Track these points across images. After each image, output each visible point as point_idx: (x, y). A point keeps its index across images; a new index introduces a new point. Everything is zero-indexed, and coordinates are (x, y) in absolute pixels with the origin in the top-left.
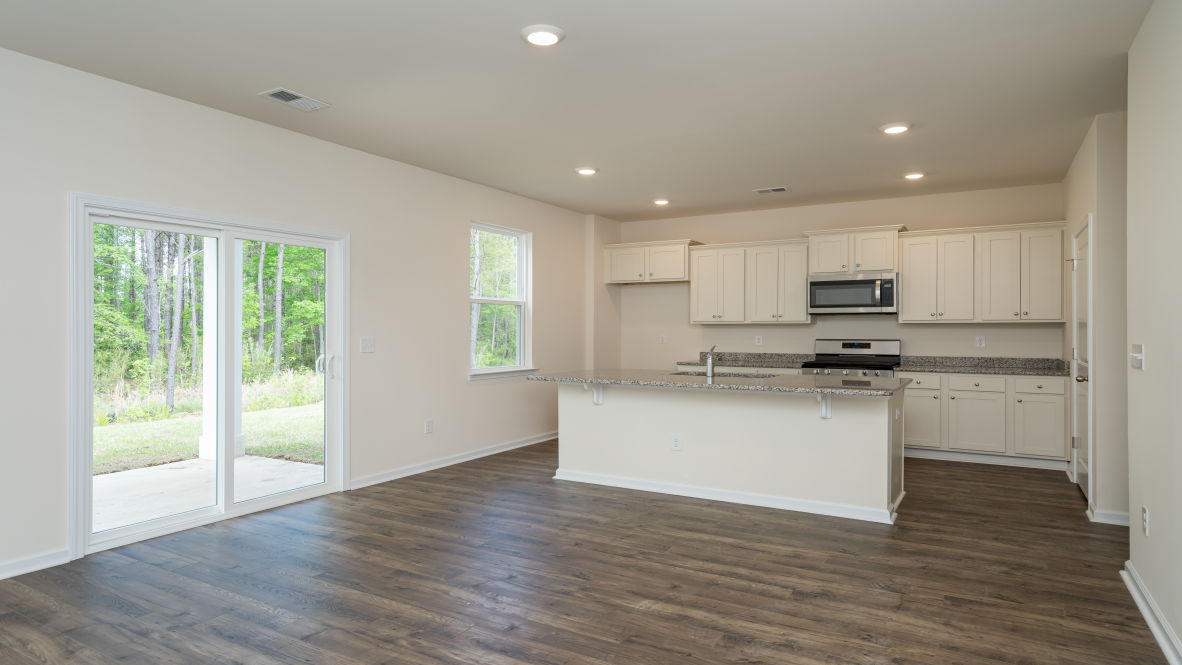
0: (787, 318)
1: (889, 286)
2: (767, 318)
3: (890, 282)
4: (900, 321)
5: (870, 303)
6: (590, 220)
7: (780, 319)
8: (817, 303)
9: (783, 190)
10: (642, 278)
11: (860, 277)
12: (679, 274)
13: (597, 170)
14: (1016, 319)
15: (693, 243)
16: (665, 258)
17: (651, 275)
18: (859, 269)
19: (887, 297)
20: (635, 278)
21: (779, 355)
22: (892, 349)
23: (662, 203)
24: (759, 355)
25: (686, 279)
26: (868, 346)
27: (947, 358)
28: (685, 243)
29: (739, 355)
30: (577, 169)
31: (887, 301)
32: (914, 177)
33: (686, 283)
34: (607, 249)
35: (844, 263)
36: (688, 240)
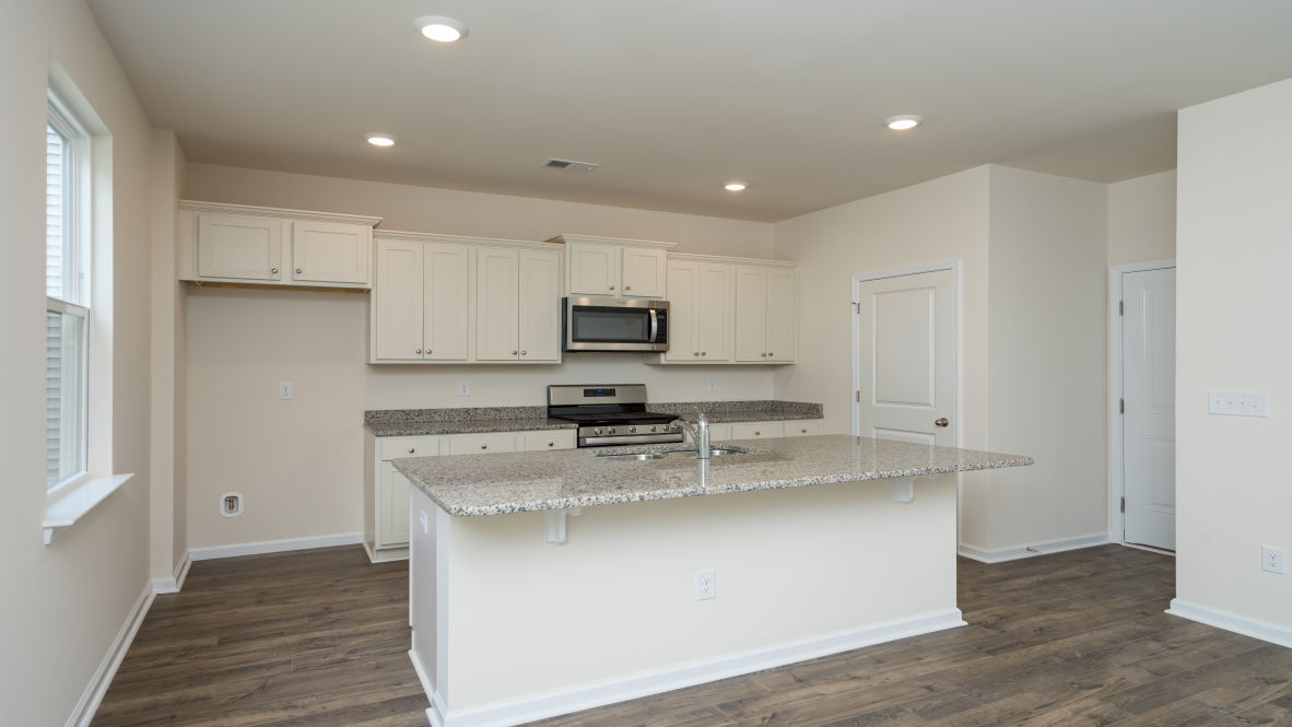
0: (533, 356)
1: (661, 317)
2: (503, 355)
3: (663, 313)
6: (168, 142)
7: (522, 357)
8: (580, 336)
10: (276, 276)
11: (631, 304)
12: (354, 277)
13: (465, 35)
17: (298, 272)
18: (627, 293)
19: (661, 334)
21: (496, 409)
23: (383, 143)
24: (467, 411)
25: (368, 286)
26: (613, 393)
27: (686, 404)
28: (367, 223)
29: (435, 411)
30: (420, 19)
31: (663, 337)
32: (735, 187)
33: (363, 293)
34: (184, 208)
35: (611, 283)
36: (377, 219)
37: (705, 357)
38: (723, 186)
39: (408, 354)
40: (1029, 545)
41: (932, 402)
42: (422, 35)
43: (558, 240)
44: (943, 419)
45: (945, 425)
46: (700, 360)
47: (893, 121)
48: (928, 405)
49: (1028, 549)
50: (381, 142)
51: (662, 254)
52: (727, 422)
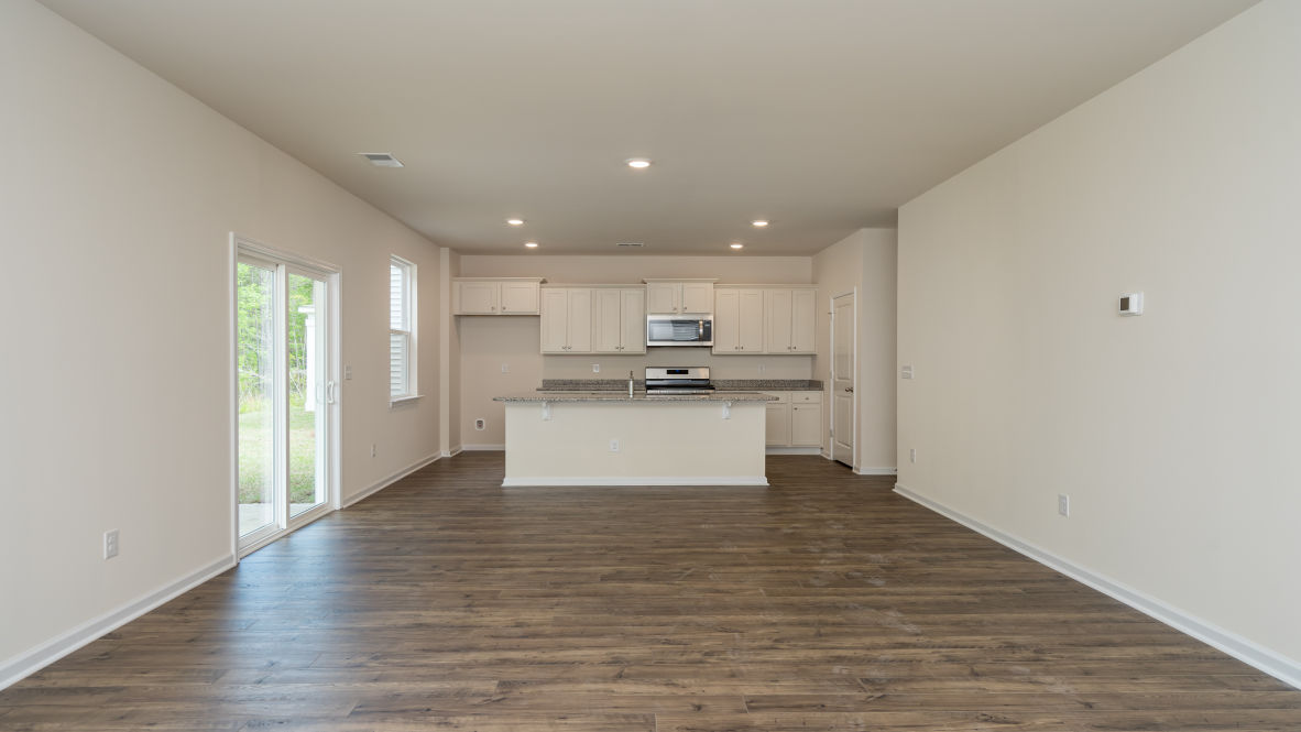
0: (628, 350)
2: (611, 349)
3: (709, 322)
5: (695, 338)
6: (445, 253)
7: (622, 350)
8: (654, 338)
9: (639, 246)
10: (493, 310)
11: (689, 318)
13: (525, 221)
14: (788, 352)
15: (544, 282)
16: (519, 294)
17: (503, 307)
18: (686, 311)
19: (707, 336)
20: (488, 311)
21: (613, 381)
22: (703, 374)
23: (532, 245)
24: (597, 381)
25: (538, 313)
26: (686, 372)
27: (740, 380)
28: (537, 281)
29: (580, 381)
33: (537, 317)
34: (456, 281)
35: (675, 305)
36: (541, 279)
39: (558, 349)
44: (851, 388)
45: (852, 391)
46: (740, 351)
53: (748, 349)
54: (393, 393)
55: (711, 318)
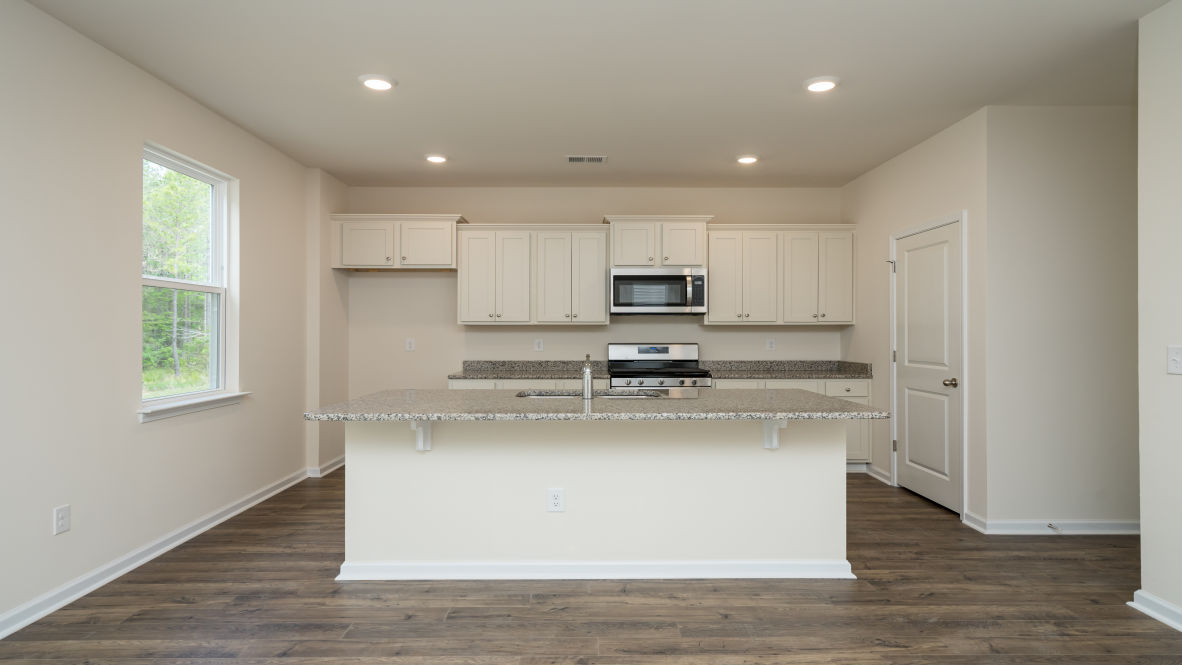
0: (584, 318)
1: (700, 283)
2: (558, 317)
3: (701, 278)
4: (706, 323)
5: (679, 301)
6: (315, 176)
8: (622, 301)
9: (600, 160)
10: (390, 263)
11: (668, 272)
12: (444, 260)
13: (395, 83)
14: (813, 321)
15: (462, 221)
16: (424, 239)
17: (404, 258)
18: (666, 263)
19: (698, 296)
20: (381, 263)
21: (564, 363)
22: (691, 353)
24: (540, 363)
25: (454, 266)
26: (666, 350)
27: (742, 362)
28: (452, 220)
29: (515, 363)
30: (361, 78)
31: (698, 300)
32: (747, 160)
33: (452, 272)
34: (335, 220)
35: (651, 255)
36: (458, 216)
37: (750, 319)
38: (736, 161)
39: (482, 318)
40: (1053, 522)
41: (946, 361)
42: (366, 88)
43: (605, 222)
44: (954, 380)
45: (955, 385)
46: (744, 321)
47: (813, 82)
48: (944, 365)
49: (1050, 526)
50: (437, 160)
51: (701, 227)
52: (758, 378)
53: (758, 317)
54: (146, 395)
55: (703, 272)
